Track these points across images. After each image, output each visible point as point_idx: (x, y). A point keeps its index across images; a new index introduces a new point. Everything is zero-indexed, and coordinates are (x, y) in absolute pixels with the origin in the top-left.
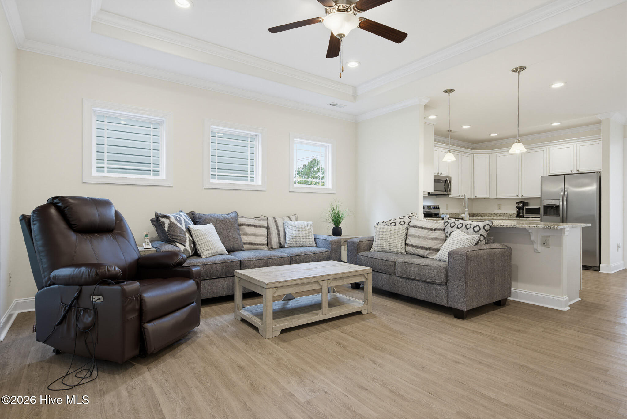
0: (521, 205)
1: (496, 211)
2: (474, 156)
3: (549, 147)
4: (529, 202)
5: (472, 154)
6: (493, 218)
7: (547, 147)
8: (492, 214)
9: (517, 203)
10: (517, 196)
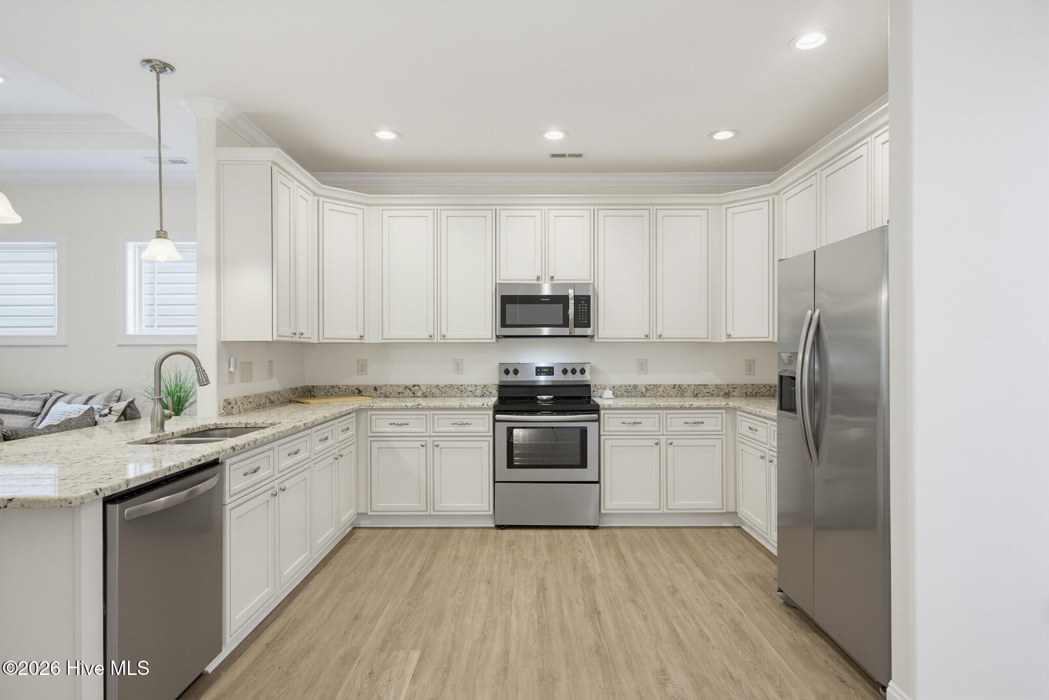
3: (873, 137)
7: (869, 139)
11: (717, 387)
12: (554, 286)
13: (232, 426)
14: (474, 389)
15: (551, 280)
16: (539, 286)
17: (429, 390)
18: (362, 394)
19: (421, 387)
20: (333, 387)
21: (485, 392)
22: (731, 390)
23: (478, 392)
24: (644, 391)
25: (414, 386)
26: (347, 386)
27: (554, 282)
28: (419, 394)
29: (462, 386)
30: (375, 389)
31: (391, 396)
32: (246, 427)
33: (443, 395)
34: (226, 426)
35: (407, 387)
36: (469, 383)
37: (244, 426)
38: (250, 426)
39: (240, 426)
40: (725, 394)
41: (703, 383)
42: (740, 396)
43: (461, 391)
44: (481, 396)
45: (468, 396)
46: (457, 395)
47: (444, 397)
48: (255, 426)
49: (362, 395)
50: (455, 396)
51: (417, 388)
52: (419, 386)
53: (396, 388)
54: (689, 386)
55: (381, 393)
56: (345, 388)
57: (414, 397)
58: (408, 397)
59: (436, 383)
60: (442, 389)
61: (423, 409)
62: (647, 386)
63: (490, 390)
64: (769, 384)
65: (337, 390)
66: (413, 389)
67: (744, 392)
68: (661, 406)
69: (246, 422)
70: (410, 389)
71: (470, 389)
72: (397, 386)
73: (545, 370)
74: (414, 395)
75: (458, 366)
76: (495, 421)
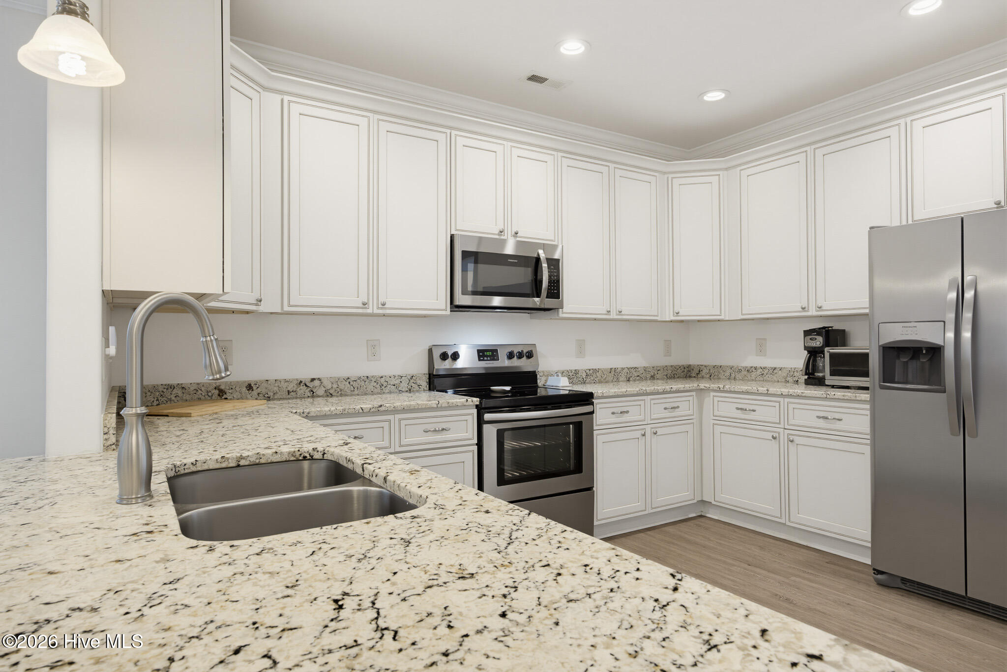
0: (819, 341)
1: (752, 360)
2: (670, 179)
3: (909, 119)
4: (846, 330)
5: (665, 173)
6: (721, 386)
7: (902, 121)
8: (740, 371)
9: (807, 333)
10: (803, 309)
11: (645, 369)
12: (520, 244)
13: (205, 467)
14: (398, 382)
15: (514, 236)
16: (503, 242)
17: (335, 386)
18: (225, 396)
19: (322, 381)
20: (171, 387)
21: (413, 385)
22: (656, 373)
23: (404, 386)
24: (584, 377)
25: (313, 380)
26: (198, 384)
27: (518, 239)
28: (321, 392)
29: (382, 377)
30: (250, 387)
31: (276, 397)
32: (238, 466)
33: (356, 392)
34: (194, 469)
35: (301, 382)
36: (391, 374)
37: (233, 464)
38: (247, 463)
39: (224, 465)
40: (652, 376)
41: (635, 366)
42: (662, 379)
43: (380, 385)
44: (407, 391)
45: (390, 392)
46: (376, 391)
47: (358, 395)
48: (257, 461)
49: (226, 399)
50: (373, 393)
51: (317, 383)
52: (319, 379)
53: (284, 385)
54: (623, 369)
55: (258, 394)
56: (195, 387)
57: (313, 397)
58: (304, 398)
59: (346, 375)
60: (355, 384)
61: (387, 412)
62: (588, 371)
63: (419, 382)
64: (683, 365)
65: (178, 391)
66: (311, 385)
67: (665, 373)
68: (648, 391)
69: (239, 455)
70: (306, 386)
71: (393, 381)
72: (286, 381)
73: (488, 353)
74: (313, 395)
75: (373, 349)
76: (481, 422)
